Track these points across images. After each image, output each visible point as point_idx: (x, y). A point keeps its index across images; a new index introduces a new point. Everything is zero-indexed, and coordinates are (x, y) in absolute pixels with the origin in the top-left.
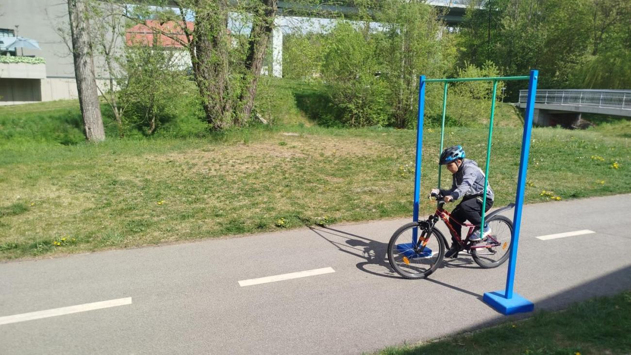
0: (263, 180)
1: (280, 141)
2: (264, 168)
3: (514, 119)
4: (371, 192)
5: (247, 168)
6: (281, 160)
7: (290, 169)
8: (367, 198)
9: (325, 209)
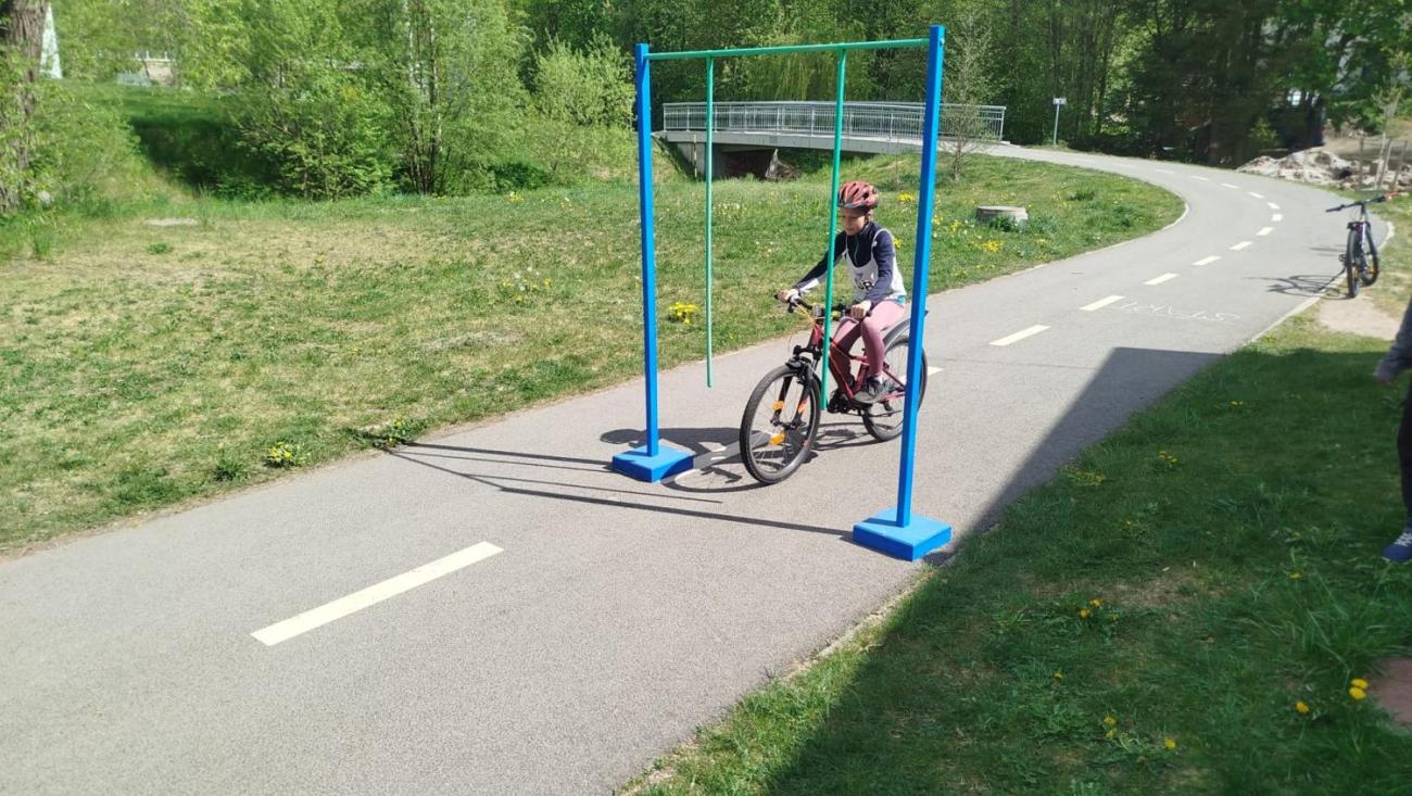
0: (153, 350)
1: (147, 244)
2: (137, 318)
3: (660, 165)
4: (469, 347)
5: (83, 323)
6: (178, 292)
7: (218, 312)
8: (468, 363)
9: (380, 401)
